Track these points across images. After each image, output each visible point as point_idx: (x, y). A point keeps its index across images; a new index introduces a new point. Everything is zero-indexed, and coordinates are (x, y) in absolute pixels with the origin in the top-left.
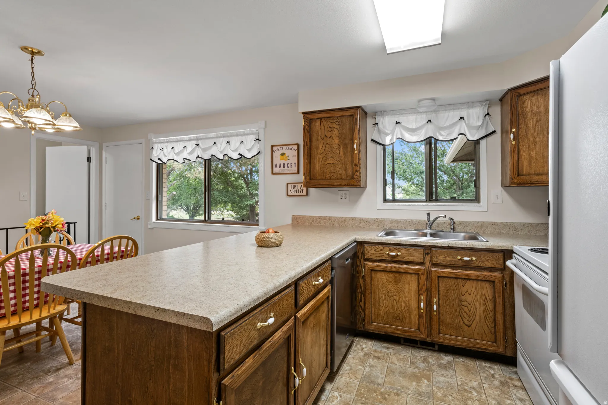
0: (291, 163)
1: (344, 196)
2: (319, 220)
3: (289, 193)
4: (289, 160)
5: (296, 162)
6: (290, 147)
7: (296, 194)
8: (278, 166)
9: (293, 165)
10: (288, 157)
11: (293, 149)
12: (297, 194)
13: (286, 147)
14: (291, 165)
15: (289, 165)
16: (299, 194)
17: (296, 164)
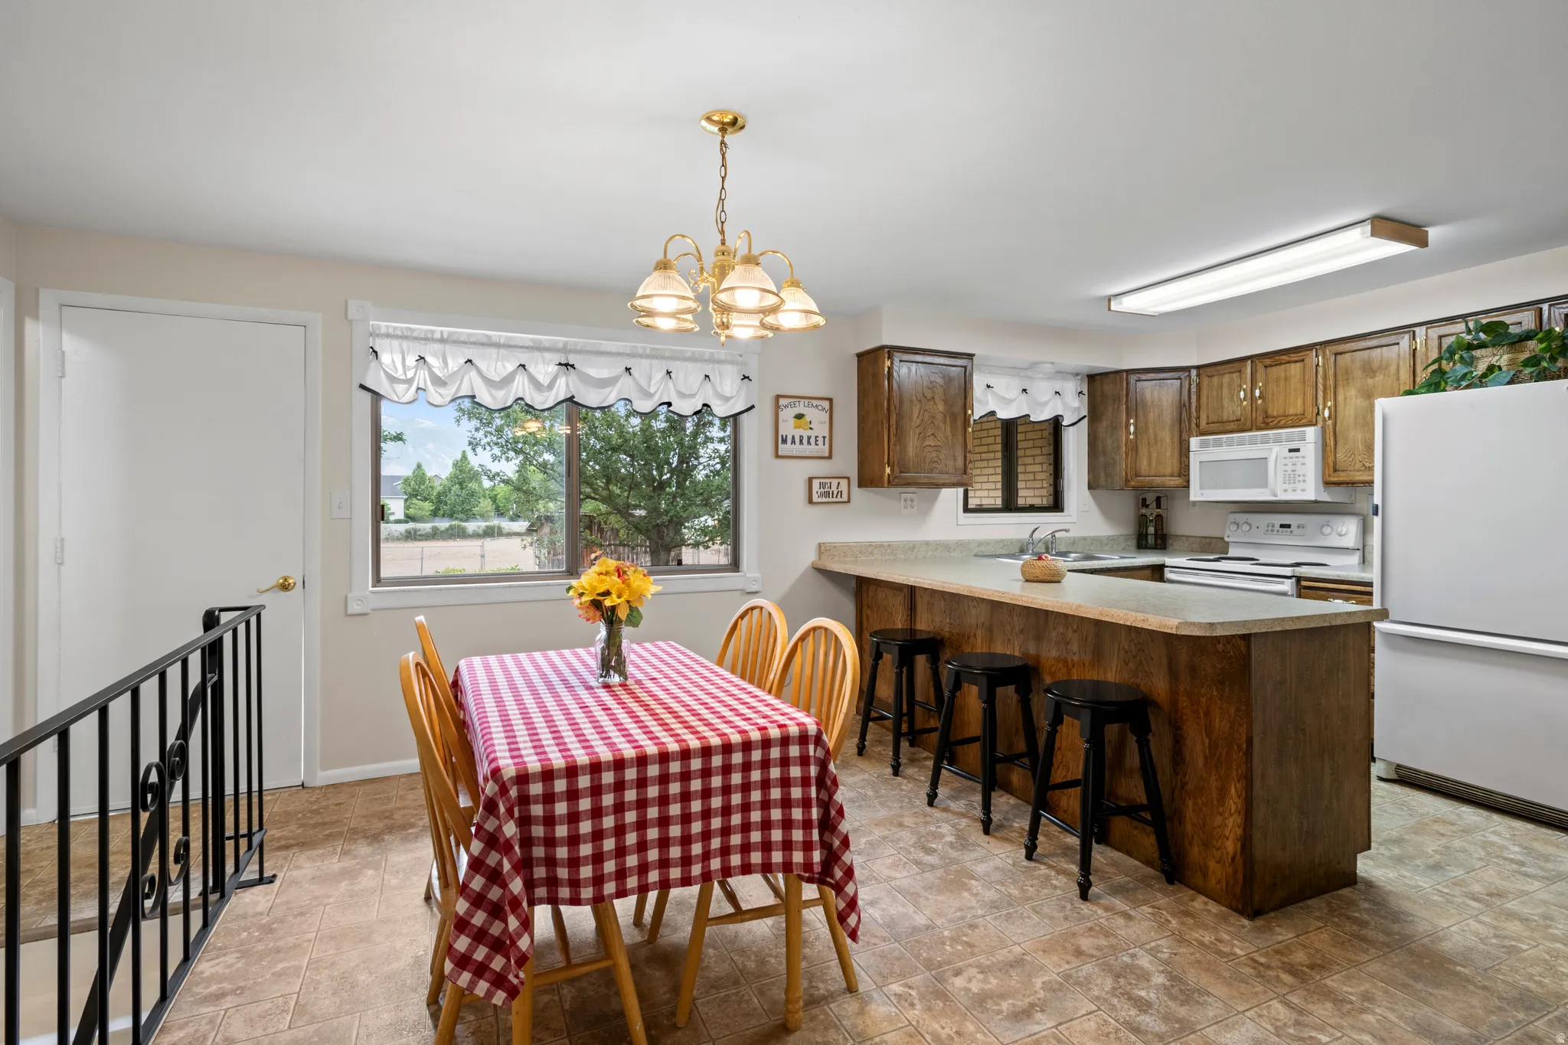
0: (816, 437)
1: (909, 503)
2: (870, 549)
3: (815, 499)
4: (811, 429)
5: (827, 435)
6: (815, 402)
7: (827, 500)
8: (789, 440)
9: (820, 440)
10: (810, 422)
11: (820, 408)
12: (831, 500)
13: (806, 401)
14: (816, 441)
15: (812, 440)
16: (834, 500)
17: (827, 440)
